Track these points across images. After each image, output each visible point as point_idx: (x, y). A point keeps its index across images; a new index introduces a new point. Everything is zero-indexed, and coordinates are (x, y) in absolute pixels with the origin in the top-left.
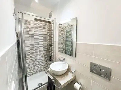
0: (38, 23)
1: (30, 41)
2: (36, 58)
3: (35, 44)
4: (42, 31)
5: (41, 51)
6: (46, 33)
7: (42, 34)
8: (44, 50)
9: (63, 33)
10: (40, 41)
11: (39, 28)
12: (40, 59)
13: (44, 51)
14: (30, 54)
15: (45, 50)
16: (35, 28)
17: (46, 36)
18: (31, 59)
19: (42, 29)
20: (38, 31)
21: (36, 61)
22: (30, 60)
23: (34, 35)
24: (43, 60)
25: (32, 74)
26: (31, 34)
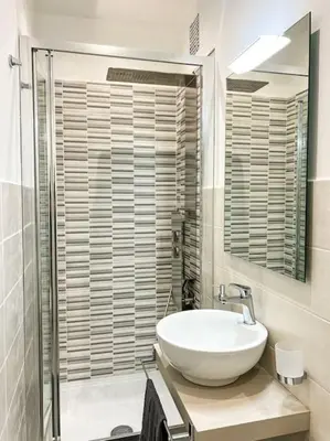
0: (129, 92)
1: (92, 192)
2: (119, 286)
3: (117, 210)
4: (152, 138)
5: (142, 249)
6: (174, 147)
7: (153, 151)
8: (158, 244)
9: (279, 143)
10: (138, 190)
11: (135, 122)
12: (137, 294)
13: (161, 249)
14: (87, 257)
15: (165, 244)
16: (116, 121)
17: (173, 165)
18: (93, 285)
19: (152, 122)
20: (131, 138)
21: (116, 303)
22: (86, 291)
23: (114, 158)
24: (153, 302)
25: (97, 373)
26: (98, 153)
